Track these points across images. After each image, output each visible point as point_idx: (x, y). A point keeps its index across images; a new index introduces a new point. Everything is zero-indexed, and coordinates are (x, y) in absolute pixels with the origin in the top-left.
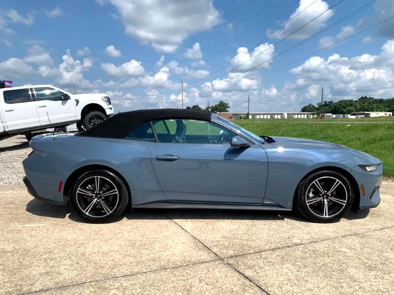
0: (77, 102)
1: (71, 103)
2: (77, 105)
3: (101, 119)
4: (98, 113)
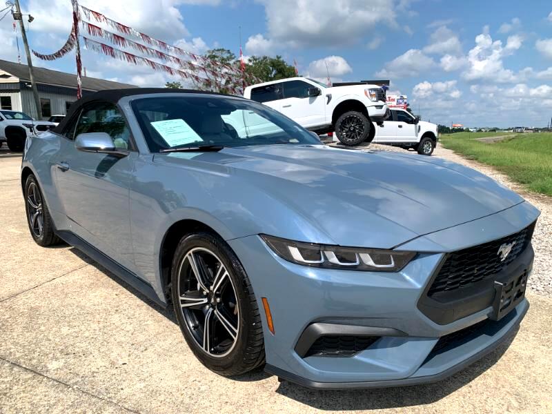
0: (329, 97)
1: (321, 99)
2: (328, 103)
3: (359, 122)
4: (355, 114)
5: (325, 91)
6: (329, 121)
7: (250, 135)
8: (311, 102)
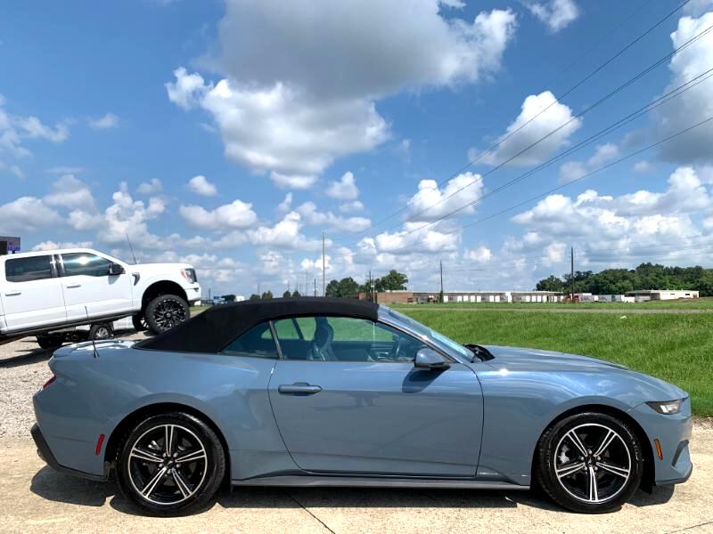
0: (137, 278)
1: (125, 280)
2: (135, 284)
3: (179, 307)
6: (138, 306)
8: (110, 283)
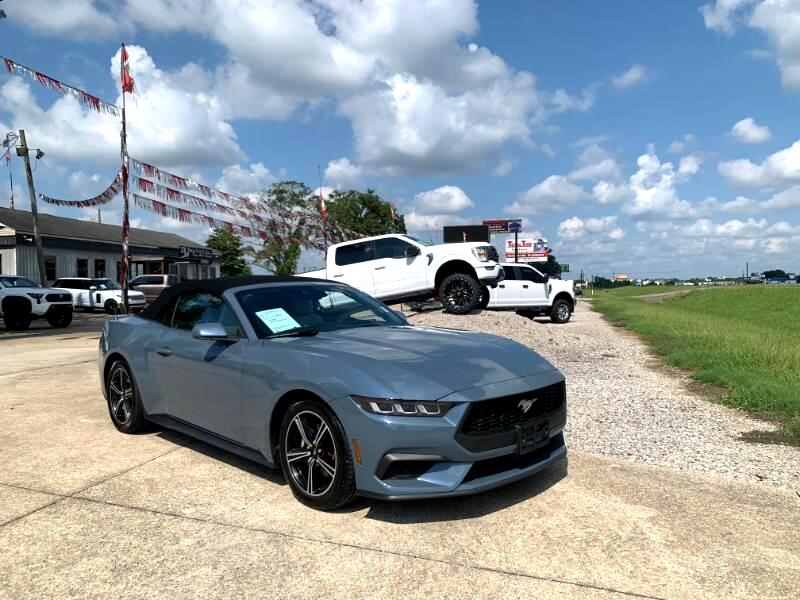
0: (431, 258)
2: (429, 264)
3: (467, 286)
4: (462, 276)
5: (425, 250)
6: (432, 285)
7: (334, 304)
8: (409, 263)
